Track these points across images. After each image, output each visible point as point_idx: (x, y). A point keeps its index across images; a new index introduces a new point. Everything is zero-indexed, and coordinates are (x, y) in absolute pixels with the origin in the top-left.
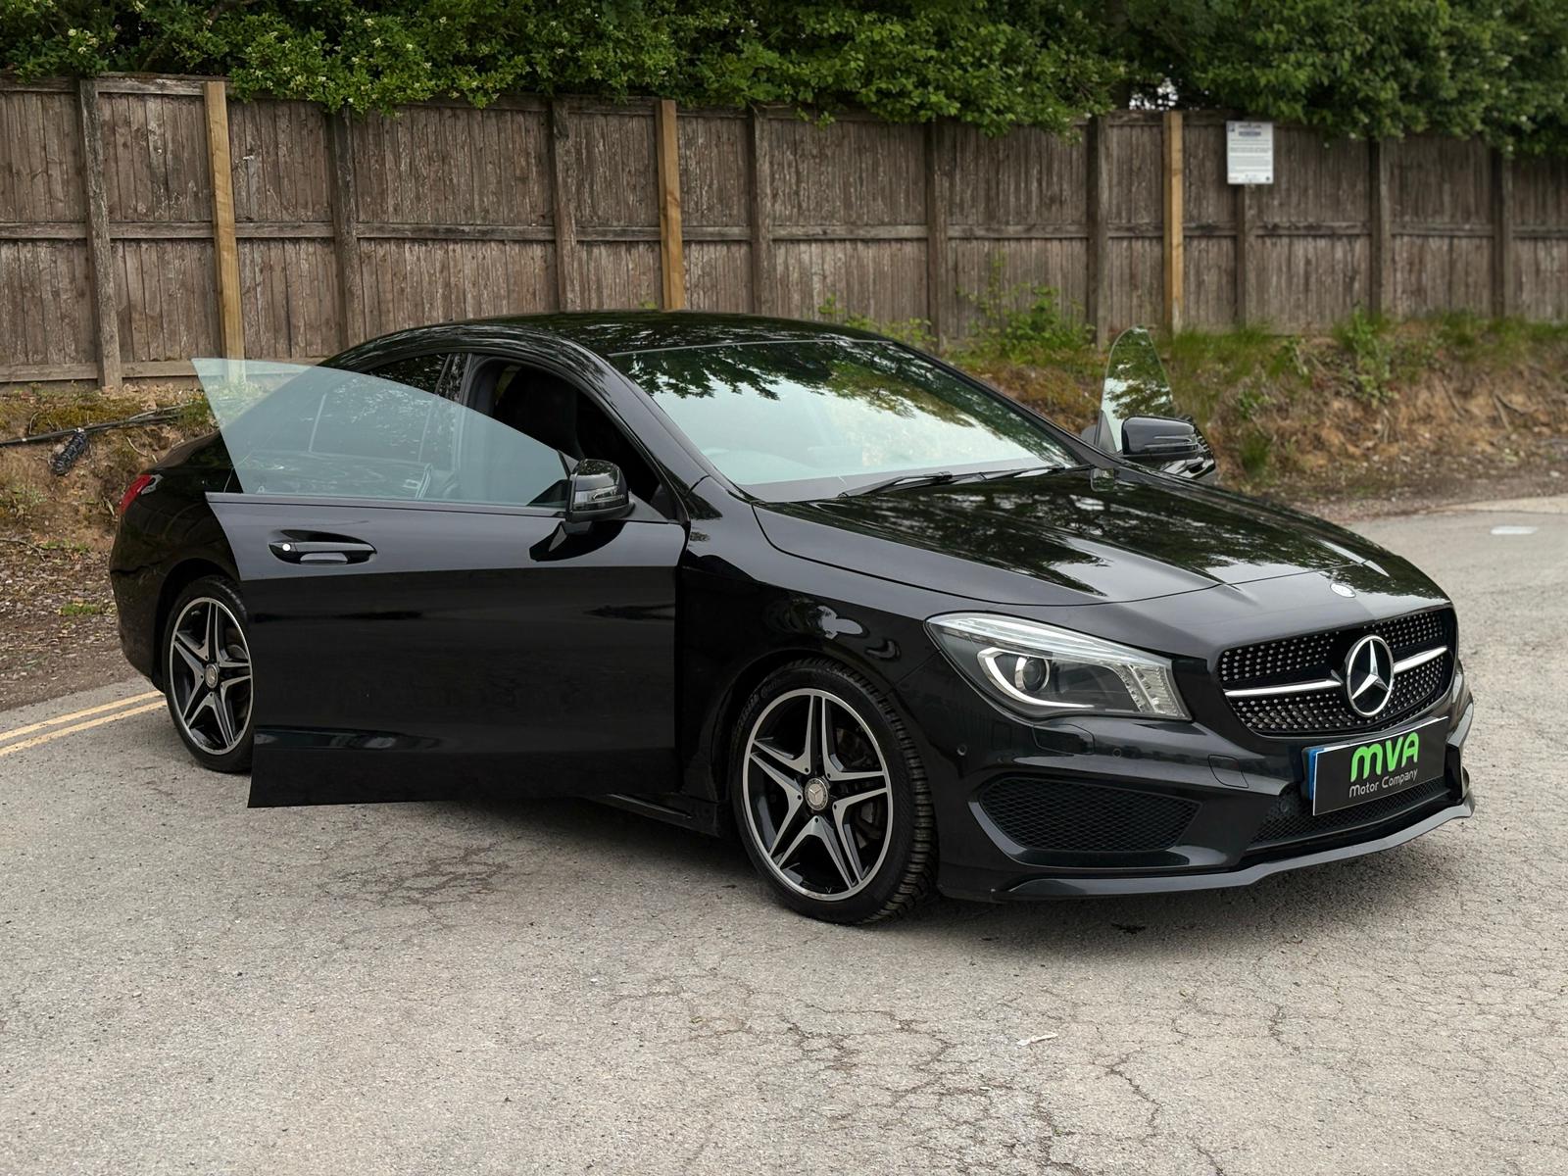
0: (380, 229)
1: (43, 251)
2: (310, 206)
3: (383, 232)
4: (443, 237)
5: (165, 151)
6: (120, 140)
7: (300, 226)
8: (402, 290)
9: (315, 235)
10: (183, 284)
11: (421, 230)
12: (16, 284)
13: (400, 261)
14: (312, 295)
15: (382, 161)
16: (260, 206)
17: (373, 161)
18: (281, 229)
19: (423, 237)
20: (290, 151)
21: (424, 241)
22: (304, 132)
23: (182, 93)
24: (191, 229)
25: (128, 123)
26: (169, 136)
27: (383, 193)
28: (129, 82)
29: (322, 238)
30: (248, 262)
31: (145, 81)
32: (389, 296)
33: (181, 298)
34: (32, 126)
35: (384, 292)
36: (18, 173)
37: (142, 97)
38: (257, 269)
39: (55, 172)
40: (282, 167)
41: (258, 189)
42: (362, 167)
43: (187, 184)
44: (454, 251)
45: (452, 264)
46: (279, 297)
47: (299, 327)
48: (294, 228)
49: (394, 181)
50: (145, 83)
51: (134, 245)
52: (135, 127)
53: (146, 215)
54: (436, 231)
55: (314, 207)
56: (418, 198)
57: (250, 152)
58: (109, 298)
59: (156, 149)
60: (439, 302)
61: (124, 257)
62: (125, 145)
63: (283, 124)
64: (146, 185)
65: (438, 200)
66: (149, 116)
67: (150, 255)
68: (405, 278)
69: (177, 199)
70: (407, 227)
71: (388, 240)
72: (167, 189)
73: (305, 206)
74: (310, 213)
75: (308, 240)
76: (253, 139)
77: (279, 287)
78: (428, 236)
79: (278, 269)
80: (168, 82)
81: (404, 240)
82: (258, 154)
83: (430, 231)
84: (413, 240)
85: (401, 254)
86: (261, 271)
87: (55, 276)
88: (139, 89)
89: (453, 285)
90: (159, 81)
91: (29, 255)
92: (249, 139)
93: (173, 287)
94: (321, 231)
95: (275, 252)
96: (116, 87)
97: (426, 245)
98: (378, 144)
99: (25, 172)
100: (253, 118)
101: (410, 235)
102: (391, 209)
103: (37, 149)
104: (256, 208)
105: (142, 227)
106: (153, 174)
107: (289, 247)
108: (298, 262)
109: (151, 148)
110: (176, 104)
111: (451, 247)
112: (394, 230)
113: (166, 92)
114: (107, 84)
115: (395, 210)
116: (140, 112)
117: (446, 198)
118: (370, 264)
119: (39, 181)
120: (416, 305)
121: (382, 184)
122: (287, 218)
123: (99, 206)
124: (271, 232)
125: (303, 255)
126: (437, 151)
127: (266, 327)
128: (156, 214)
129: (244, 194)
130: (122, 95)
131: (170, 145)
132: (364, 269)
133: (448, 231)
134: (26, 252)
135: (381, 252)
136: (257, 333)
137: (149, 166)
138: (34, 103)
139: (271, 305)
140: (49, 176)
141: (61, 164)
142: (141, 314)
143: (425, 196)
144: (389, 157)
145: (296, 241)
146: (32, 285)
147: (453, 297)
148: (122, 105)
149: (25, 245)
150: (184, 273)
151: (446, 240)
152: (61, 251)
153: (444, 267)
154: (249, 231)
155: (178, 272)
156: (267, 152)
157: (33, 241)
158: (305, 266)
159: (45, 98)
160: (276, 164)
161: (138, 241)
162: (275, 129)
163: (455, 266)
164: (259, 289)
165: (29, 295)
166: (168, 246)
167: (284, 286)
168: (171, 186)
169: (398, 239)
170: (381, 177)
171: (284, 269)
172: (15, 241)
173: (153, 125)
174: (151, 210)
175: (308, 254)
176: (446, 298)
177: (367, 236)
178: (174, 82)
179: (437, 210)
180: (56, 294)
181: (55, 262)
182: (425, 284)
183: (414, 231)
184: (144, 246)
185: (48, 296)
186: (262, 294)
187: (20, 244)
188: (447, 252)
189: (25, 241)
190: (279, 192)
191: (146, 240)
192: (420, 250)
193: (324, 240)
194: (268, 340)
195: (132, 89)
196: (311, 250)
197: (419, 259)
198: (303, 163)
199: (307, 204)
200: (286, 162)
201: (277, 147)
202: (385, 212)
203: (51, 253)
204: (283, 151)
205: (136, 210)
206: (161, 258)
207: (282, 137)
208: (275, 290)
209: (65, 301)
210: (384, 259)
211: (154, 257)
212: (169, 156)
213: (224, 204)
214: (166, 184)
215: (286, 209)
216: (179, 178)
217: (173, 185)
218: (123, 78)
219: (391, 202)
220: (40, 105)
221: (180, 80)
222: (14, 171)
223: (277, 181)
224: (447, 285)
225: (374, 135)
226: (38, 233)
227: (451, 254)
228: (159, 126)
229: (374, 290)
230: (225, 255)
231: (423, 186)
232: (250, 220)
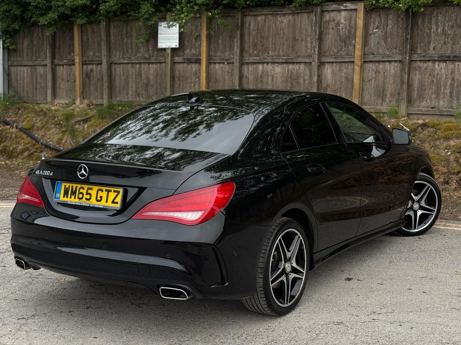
0: (424, 57)
1: (302, 66)
2: (398, 48)
3: (425, 58)
4: (452, 59)
5: (345, 30)
6: (331, 27)
7: (391, 56)
8: (433, 81)
9: (396, 59)
10: (346, 78)
11: (442, 56)
12: (293, 77)
13: (433, 69)
14: (394, 83)
15: (430, 29)
16: (378, 49)
17: (426, 29)
18: (383, 57)
19: (444, 59)
20: (392, 27)
21: (445, 61)
22: (400, 19)
23: (353, 8)
24: (349, 58)
25: (334, 20)
26: (347, 24)
27: (429, 42)
28: (334, 6)
29: (399, 61)
30: (371, 70)
31: (340, 5)
32: (426, 83)
33: (345, 83)
34: (304, 24)
35: (424, 82)
36: (298, 40)
37: (340, 11)
38: (374, 73)
39: (309, 39)
40: (388, 33)
41: (378, 42)
42: (421, 32)
43: (352, 41)
44: (458, 65)
45: (457, 70)
46: (381, 83)
47: (387, 95)
48: (388, 57)
49: (434, 37)
50: (340, 6)
51: (331, 64)
52: (336, 22)
53: (336, 53)
54: (449, 57)
55: (399, 48)
56: (445, 43)
57: (377, 28)
58: (314, 82)
59: (342, 29)
60: (448, 87)
61: (327, 68)
62: (332, 28)
63: (391, 17)
64: (338, 42)
65: (454, 44)
66: (342, 17)
67: (337, 67)
68: (434, 76)
69: (348, 47)
70: (436, 55)
71: (429, 61)
72: (345, 44)
73: (396, 48)
74: (397, 51)
75: (395, 61)
76: (379, 23)
77: (381, 79)
78: (445, 59)
79: (382, 73)
80: (348, 5)
81: (436, 61)
82: (380, 29)
83: (446, 57)
84: (440, 61)
85: (434, 67)
86: (375, 73)
87: (304, 75)
88: (338, 8)
89: (456, 79)
90: (344, 4)
91: (298, 68)
92: (377, 23)
93: (343, 80)
94: (398, 58)
95: (381, 66)
96: (330, 8)
97: (446, 63)
98: (430, 22)
99: (300, 39)
100: (380, 15)
101: (437, 58)
102: (432, 48)
103: (304, 32)
104: (376, 49)
105: (333, 58)
106: (341, 38)
107: (387, 64)
108: (390, 70)
109: (341, 29)
110: (352, 12)
111: (457, 63)
112: (430, 57)
113: (347, 8)
114: (327, 7)
115: (434, 48)
116: (339, 16)
117: (458, 43)
118: (420, 70)
119: (304, 42)
120: (438, 87)
121: (429, 38)
122: (388, 53)
123: (315, 51)
124: (379, 58)
125: (392, 67)
126: (456, 24)
127: (374, 95)
128: (340, 53)
129: (373, 44)
130: (333, 11)
131: (348, 28)
132: (417, 73)
133: (455, 57)
134: (296, 67)
135: (425, 66)
136: (371, 97)
137: (339, 36)
138: (305, 16)
139: (377, 86)
140: (307, 40)
141: (311, 36)
142: (331, 88)
143: (448, 42)
144: (434, 27)
145: (390, 62)
146: (297, 77)
147: (455, 84)
148: (333, 14)
149: (297, 64)
150: (347, 74)
151: (455, 61)
152: (308, 66)
153: (453, 72)
154: (371, 58)
155: (345, 73)
156: (383, 28)
157: (299, 63)
158: (392, 71)
159: (309, 14)
160: (386, 33)
161: (333, 62)
162: (387, 19)
163: (458, 72)
164: (373, 80)
165: (296, 81)
166: (343, 64)
167: (383, 79)
168: (346, 43)
169: (433, 60)
170: (429, 35)
171: (384, 73)
172: (294, 63)
173: (342, 21)
174: (338, 51)
175: (394, 67)
176: (452, 85)
177: (418, 59)
178: (350, 4)
179: (453, 48)
180: (304, 81)
181: (305, 70)
182: (443, 78)
183: (439, 57)
184: (335, 64)
185: (301, 81)
186: (374, 82)
187: (295, 64)
188: (455, 65)
189: (297, 63)
190: (386, 42)
191: (336, 62)
192: (443, 65)
193: (400, 61)
194: (375, 99)
195: (335, 8)
196: (396, 65)
197: (441, 68)
198: (397, 31)
199: (397, 47)
200: (390, 31)
201: (387, 26)
202: (429, 50)
203: (305, 67)
204: (390, 26)
205: (333, 51)
206: (340, 69)
207: (390, 22)
208: (380, 80)
209: (307, 83)
210: (426, 69)
211: (338, 68)
212: (347, 31)
213: (358, 49)
214: (345, 42)
215: (388, 49)
216: (349, 40)
217: (348, 42)
218: (333, 4)
219: (432, 46)
220: (307, 16)
221: (352, 3)
222: (296, 39)
223: (385, 39)
224: (453, 79)
225: (428, 18)
226: (299, 60)
227: (457, 66)
228: (345, 21)
229: (420, 81)
230: (356, 67)
231: (447, 38)
232: (373, 54)
